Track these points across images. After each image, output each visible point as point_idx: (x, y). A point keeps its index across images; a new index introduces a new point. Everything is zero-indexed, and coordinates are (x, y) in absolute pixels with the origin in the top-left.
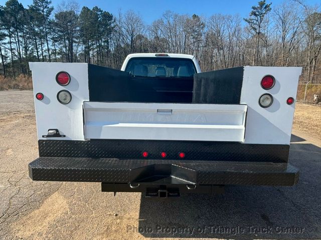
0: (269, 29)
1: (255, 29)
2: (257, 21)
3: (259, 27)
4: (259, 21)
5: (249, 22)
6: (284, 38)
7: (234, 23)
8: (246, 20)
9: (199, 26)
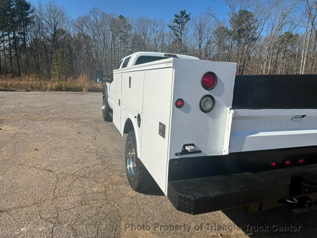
0: (187, 36)
1: (177, 36)
2: (179, 28)
3: (181, 34)
4: (181, 28)
5: (172, 29)
6: (200, 47)
7: (159, 28)
8: (170, 27)
9: (125, 27)
